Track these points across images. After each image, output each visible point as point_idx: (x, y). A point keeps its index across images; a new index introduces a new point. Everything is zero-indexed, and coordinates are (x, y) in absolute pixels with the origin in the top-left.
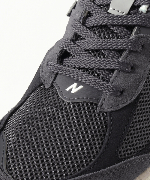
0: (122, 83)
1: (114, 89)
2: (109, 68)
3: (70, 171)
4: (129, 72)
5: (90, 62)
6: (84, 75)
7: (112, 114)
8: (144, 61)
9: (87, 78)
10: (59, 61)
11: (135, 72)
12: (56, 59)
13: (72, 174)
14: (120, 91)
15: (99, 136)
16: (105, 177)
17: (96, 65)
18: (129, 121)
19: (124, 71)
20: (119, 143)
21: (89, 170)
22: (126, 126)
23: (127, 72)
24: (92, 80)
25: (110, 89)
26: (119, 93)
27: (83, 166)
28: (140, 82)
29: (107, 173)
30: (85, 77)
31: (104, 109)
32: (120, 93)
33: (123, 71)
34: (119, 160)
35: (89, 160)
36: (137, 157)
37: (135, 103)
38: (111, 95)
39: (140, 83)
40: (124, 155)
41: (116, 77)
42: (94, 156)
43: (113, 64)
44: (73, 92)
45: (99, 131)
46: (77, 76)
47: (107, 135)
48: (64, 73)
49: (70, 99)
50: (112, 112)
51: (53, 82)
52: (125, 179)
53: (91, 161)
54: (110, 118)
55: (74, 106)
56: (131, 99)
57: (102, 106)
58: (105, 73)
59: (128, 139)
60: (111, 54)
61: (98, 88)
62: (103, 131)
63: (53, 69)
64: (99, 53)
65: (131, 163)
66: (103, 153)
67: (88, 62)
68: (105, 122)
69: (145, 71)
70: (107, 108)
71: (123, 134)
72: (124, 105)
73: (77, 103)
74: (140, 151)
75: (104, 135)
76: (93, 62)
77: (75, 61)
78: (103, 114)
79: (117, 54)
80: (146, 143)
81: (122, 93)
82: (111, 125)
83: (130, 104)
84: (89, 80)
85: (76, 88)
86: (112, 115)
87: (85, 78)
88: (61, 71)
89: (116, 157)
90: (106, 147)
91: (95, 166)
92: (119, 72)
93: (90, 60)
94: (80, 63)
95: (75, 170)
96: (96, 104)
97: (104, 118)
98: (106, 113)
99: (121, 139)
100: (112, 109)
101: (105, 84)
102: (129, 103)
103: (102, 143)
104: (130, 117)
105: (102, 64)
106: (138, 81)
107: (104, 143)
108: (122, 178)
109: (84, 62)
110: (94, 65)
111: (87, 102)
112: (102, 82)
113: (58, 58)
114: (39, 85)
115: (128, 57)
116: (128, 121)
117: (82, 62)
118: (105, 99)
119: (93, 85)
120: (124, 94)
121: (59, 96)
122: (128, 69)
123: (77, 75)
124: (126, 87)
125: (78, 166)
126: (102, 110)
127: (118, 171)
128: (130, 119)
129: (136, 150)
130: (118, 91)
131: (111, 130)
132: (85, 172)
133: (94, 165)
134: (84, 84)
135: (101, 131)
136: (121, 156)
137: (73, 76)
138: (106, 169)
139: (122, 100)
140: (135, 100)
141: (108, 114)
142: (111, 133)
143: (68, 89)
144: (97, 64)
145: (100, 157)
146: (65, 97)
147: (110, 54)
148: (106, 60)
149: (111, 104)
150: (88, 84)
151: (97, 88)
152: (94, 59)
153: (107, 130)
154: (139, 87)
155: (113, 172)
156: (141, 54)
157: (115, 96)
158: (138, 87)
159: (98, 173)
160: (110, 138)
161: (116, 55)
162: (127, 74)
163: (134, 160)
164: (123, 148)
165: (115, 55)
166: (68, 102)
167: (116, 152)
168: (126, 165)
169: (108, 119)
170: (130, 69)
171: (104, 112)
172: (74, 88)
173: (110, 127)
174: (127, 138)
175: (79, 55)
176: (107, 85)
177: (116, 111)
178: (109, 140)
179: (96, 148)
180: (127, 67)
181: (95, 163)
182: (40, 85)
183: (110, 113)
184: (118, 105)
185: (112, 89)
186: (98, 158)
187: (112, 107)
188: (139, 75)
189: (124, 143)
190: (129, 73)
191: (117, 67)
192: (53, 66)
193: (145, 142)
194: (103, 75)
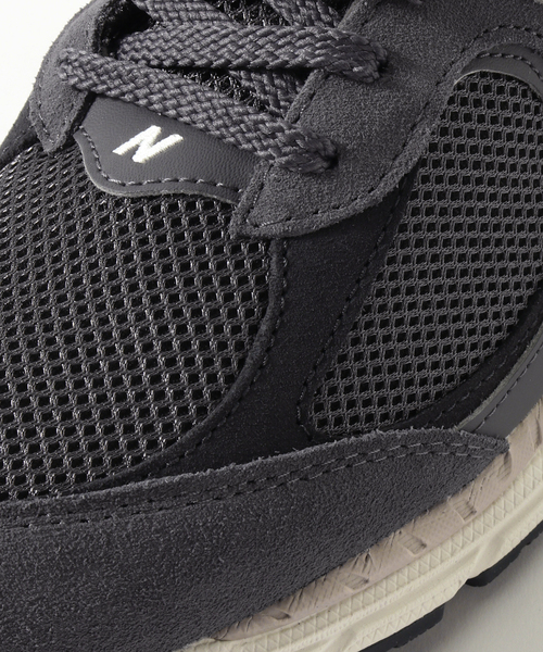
0: (333, 121)
1: (299, 142)
2: (287, 62)
3: (98, 462)
4: (370, 80)
5: (214, 42)
6: (185, 89)
7: (289, 246)
8: (438, 44)
9: (198, 100)
10: (102, 44)
11: (395, 84)
12: (91, 35)
13: (104, 475)
14: (323, 153)
15: (227, 330)
16: (242, 497)
17: (238, 53)
18: (362, 284)
19: (346, 77)
20: (315, 368)
21: (177, 464)
22: (348, 299)
23: (360, 80)
24: (215, 109)
25: (285, 145)
26: (319, 159)
27: (152, 444)
28: (414, 126)
29: (252, 482)
30: (190, 98)
31: (256, 226)
32: (325, 165)
33: (343, 74)
34: (310, 438)
35: (177, 424)
36: (392, 432)
37: (392, 211)
38: (286, 167)
39: (412, 129)
40: (339, 421)
41: (311, 97)
42: (202, 411)
43: (301, 47)
44: (138, 158)
45: (232, 313)
46: (160, 96)
47: (263, 328)
48: (116, 87)
49: (124, 185)
50: (286, 238)
51: (73, 126)
52: (336, 518)
53: (186, 427)
54: (279, 262)
55: (138, 213)
56: (372, 189)
57: (249, 212)
58: (274, 85)
59: (359, 357)
60: (303, 10)
61: (237, 140)
62: (249, 313)
63: (76, 75)
64: (258, 10)
65: (364, 454)
66: (240, 400)
67: (209, 40)
68: (260, 280)
69: (438, 83)
70: (269, 222)
71: (332, 334)
72: (342, 213)
73: (151, 198)
74: (413, 413)
75: (254, 330)
76: (226, 40)
77: (161, 41)
78: (253, 248)
79: (327, 13)
80: (441, 386)
81: (333, 161)
82: (283, 293)
83: (368, 211)
84: (205, 110)
85: (155, 143)
86: (288, 253)
87: (190, 103)
88: (104, 83)
89: (299, 423)
90: (254, 375)
91: (201, 448)
92: (326, 77)
93: (216, 32)
94: (179, 45)
95: (117, 461)
96: (226, 207)
97: (256, 265)
98: (267, 241)
99: (323, 351)
100: (290, 226)
101: (263, 122)
102: (360, 204)
103: (241, 363)
104: (367, 264)
105: (261, 47)
106: (407, 122)
107: (248, 360)
108: (322, 513)
109: (191, 40)
110: (230, 51)
111: (192, 196)
112: (253, 117)
113: (96, 33)
114: (21, 142)
115: (369, 25)
116: (358, 281)
117: (187, 43)
118: (262, 186)
119: (218, 128)
120: (342, 167)
121: (85, 177)
122: (361, 68)
123: (160, 91)
124: (349, 138)
125: (133, 445)
126: (249, 230)
127: (306, 479)
128: (367, 274)
129: (392, 409)
130: (317, 152)
131: (282, 313)
132: (157, 469)
133: (199, 444)
134: (186, 128)
135: (240, 312)
136: (323, 423)
137: (146, 97)
138: (245, 466)
139: (331, 193)
140: (390, 198)
141: (273, 247)
142: (282, 322)
143: (121, 150)
144: (242, 47)
145: (227, 413)
146: (107, 178)
147: (298, 12)
148: (278, 33)
149: (287, 205)
150: (202, 126)
151: (232, 140)
152: (231, 27)
153: (264, 313)
154: (408, 147)
155: (280, 482)
156: (425, 13)
157: (304, 174)
158: (404, 145)
159: (213, 476)
160: (276, 343)
161: (323, 17)
162: (360, 90)
163: (377, 442)
164: (333, 391)
165: (318, 15)
166: (115, 197)
167: (298, 403)
168: (340, 460)
169: (273, 266)
170: (371, 69)
171: (257, 239)
172: (148, 144)
173: (278, 299)
174: (351, 351)
175: (179, 18)
176: (273, 128)
177: (305, 237)
178: (268, 350)
179: (212, 378)
180: (357, 60)
181: (203, 435)
182: (26, 146)
183: (279, 244)
184: (317, 213)
185: (292, 141)
186: (218, 418)
187: (289, 219)
188: (409, 98)
189: (338, 372)
190: (367, 84)
191: (319, 56)
192: (76, 64)
193: (438, 380)
194: (265, 93)
